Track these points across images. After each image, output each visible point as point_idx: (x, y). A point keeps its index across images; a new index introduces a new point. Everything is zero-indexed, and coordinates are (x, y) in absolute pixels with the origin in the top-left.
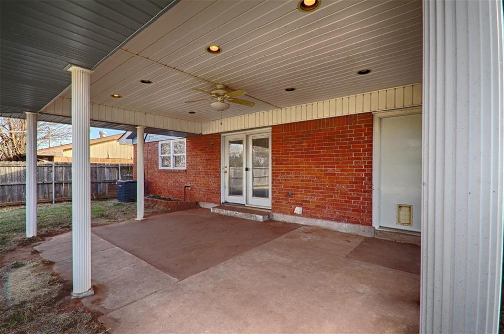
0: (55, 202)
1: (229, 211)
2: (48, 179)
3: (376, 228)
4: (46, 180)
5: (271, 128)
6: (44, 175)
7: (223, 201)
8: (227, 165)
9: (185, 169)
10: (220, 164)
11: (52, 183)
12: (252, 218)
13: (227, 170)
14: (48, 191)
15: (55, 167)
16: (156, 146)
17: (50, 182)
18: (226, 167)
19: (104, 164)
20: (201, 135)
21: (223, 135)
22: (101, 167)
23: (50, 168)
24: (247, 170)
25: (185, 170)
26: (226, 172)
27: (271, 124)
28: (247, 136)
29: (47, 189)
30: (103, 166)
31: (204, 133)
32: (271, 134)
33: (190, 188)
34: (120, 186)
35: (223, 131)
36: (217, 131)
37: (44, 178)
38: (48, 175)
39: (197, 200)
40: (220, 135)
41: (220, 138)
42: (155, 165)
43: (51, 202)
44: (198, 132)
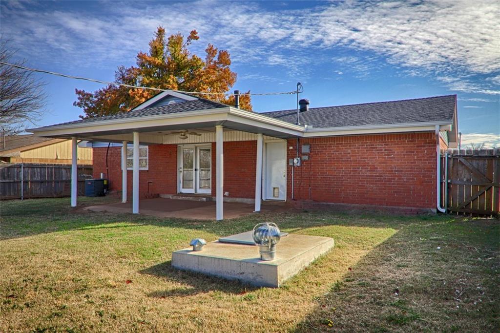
0: (24, 199)
1: (184, 197)
2: (17, 178)
3: (264, 200)
4: (16, 179)
5: (211, 144)
6: (14, 175)
7: (178, 192)
8: (182, 166)
9: (147, 169)
10: (177, 166)
11: (21, 182)
12: (199, 200)
13: (182, 170)
14: (18, 189)
15: (24, 167)
16: (119, 150)
17: (19, 181)
18: (181, 168)
19: (61, 165)
20: (162, 145)
21: (179, 145)
22: (59, 168)
23: (19, 169)
24: (196, 170)
25: (148, 171)
26: (181, 172)
27: (211, 141)
28: (196, 148)
29: (16, 187)
30: (61, 167)
31: (165, 143)
32: (211, 147)
33: (152, 184)
34: (90, 183)
35: (179, 143)
36: (174, 143)
37: (14, 177)
38: (17, 174)
39: (158, 193)
40: (177, 146)
41: (177, 148)
42: (117, 166)
43: (20, 199)
44: (160, 143)
